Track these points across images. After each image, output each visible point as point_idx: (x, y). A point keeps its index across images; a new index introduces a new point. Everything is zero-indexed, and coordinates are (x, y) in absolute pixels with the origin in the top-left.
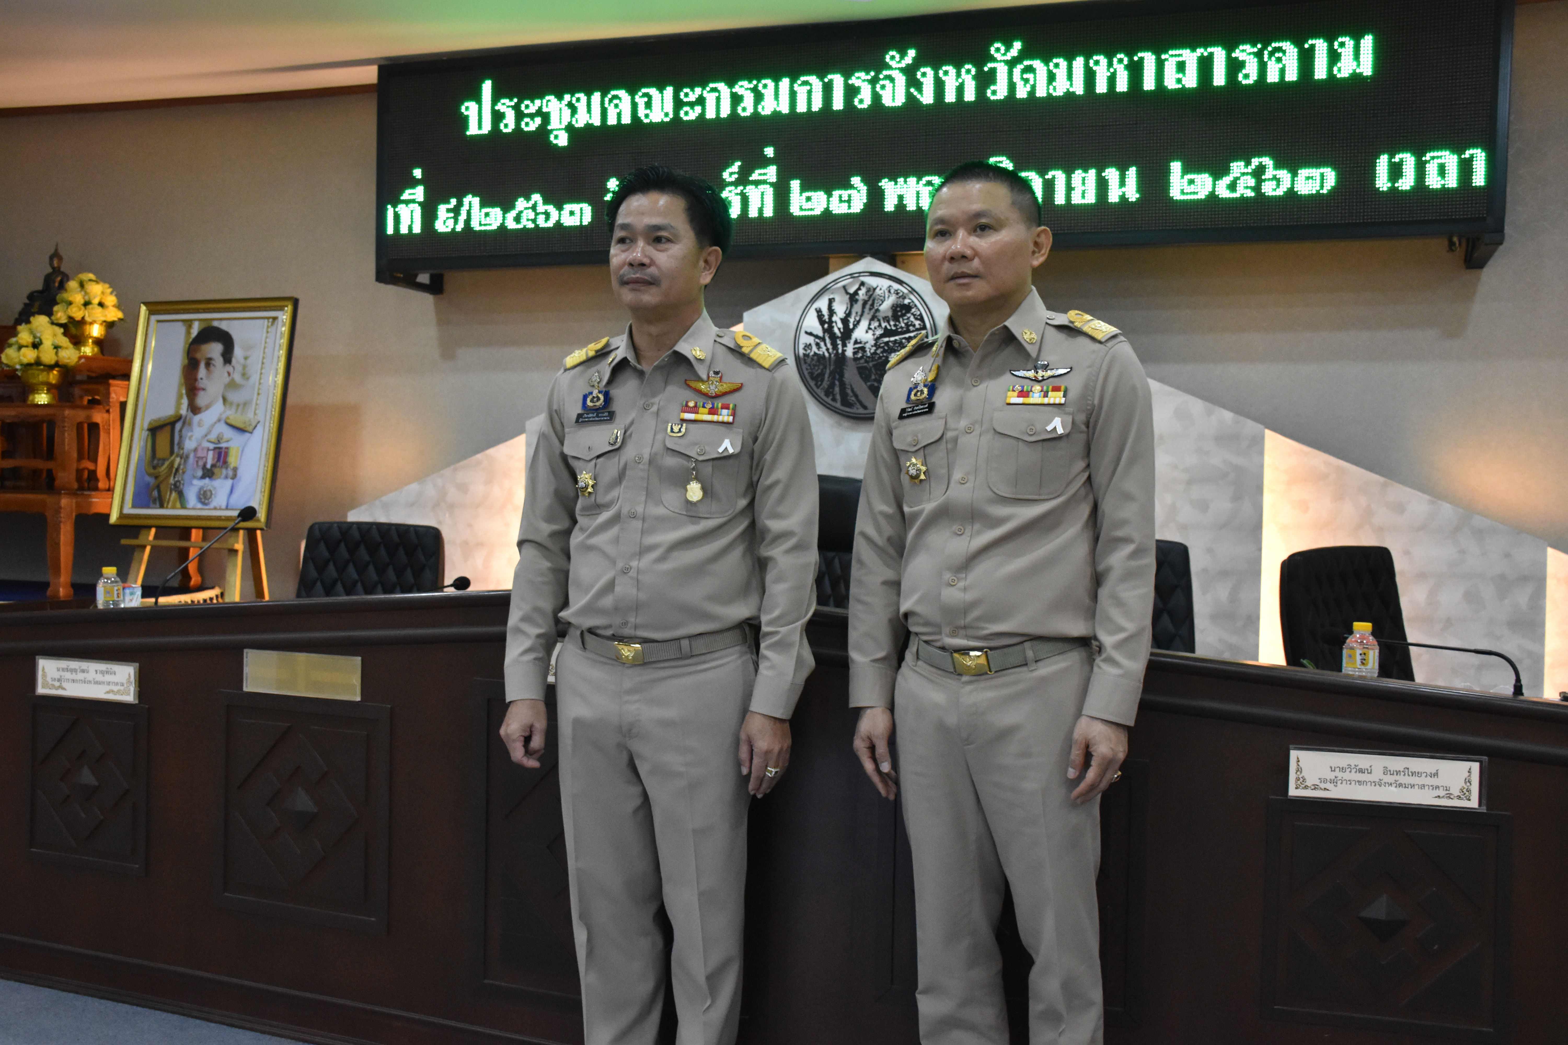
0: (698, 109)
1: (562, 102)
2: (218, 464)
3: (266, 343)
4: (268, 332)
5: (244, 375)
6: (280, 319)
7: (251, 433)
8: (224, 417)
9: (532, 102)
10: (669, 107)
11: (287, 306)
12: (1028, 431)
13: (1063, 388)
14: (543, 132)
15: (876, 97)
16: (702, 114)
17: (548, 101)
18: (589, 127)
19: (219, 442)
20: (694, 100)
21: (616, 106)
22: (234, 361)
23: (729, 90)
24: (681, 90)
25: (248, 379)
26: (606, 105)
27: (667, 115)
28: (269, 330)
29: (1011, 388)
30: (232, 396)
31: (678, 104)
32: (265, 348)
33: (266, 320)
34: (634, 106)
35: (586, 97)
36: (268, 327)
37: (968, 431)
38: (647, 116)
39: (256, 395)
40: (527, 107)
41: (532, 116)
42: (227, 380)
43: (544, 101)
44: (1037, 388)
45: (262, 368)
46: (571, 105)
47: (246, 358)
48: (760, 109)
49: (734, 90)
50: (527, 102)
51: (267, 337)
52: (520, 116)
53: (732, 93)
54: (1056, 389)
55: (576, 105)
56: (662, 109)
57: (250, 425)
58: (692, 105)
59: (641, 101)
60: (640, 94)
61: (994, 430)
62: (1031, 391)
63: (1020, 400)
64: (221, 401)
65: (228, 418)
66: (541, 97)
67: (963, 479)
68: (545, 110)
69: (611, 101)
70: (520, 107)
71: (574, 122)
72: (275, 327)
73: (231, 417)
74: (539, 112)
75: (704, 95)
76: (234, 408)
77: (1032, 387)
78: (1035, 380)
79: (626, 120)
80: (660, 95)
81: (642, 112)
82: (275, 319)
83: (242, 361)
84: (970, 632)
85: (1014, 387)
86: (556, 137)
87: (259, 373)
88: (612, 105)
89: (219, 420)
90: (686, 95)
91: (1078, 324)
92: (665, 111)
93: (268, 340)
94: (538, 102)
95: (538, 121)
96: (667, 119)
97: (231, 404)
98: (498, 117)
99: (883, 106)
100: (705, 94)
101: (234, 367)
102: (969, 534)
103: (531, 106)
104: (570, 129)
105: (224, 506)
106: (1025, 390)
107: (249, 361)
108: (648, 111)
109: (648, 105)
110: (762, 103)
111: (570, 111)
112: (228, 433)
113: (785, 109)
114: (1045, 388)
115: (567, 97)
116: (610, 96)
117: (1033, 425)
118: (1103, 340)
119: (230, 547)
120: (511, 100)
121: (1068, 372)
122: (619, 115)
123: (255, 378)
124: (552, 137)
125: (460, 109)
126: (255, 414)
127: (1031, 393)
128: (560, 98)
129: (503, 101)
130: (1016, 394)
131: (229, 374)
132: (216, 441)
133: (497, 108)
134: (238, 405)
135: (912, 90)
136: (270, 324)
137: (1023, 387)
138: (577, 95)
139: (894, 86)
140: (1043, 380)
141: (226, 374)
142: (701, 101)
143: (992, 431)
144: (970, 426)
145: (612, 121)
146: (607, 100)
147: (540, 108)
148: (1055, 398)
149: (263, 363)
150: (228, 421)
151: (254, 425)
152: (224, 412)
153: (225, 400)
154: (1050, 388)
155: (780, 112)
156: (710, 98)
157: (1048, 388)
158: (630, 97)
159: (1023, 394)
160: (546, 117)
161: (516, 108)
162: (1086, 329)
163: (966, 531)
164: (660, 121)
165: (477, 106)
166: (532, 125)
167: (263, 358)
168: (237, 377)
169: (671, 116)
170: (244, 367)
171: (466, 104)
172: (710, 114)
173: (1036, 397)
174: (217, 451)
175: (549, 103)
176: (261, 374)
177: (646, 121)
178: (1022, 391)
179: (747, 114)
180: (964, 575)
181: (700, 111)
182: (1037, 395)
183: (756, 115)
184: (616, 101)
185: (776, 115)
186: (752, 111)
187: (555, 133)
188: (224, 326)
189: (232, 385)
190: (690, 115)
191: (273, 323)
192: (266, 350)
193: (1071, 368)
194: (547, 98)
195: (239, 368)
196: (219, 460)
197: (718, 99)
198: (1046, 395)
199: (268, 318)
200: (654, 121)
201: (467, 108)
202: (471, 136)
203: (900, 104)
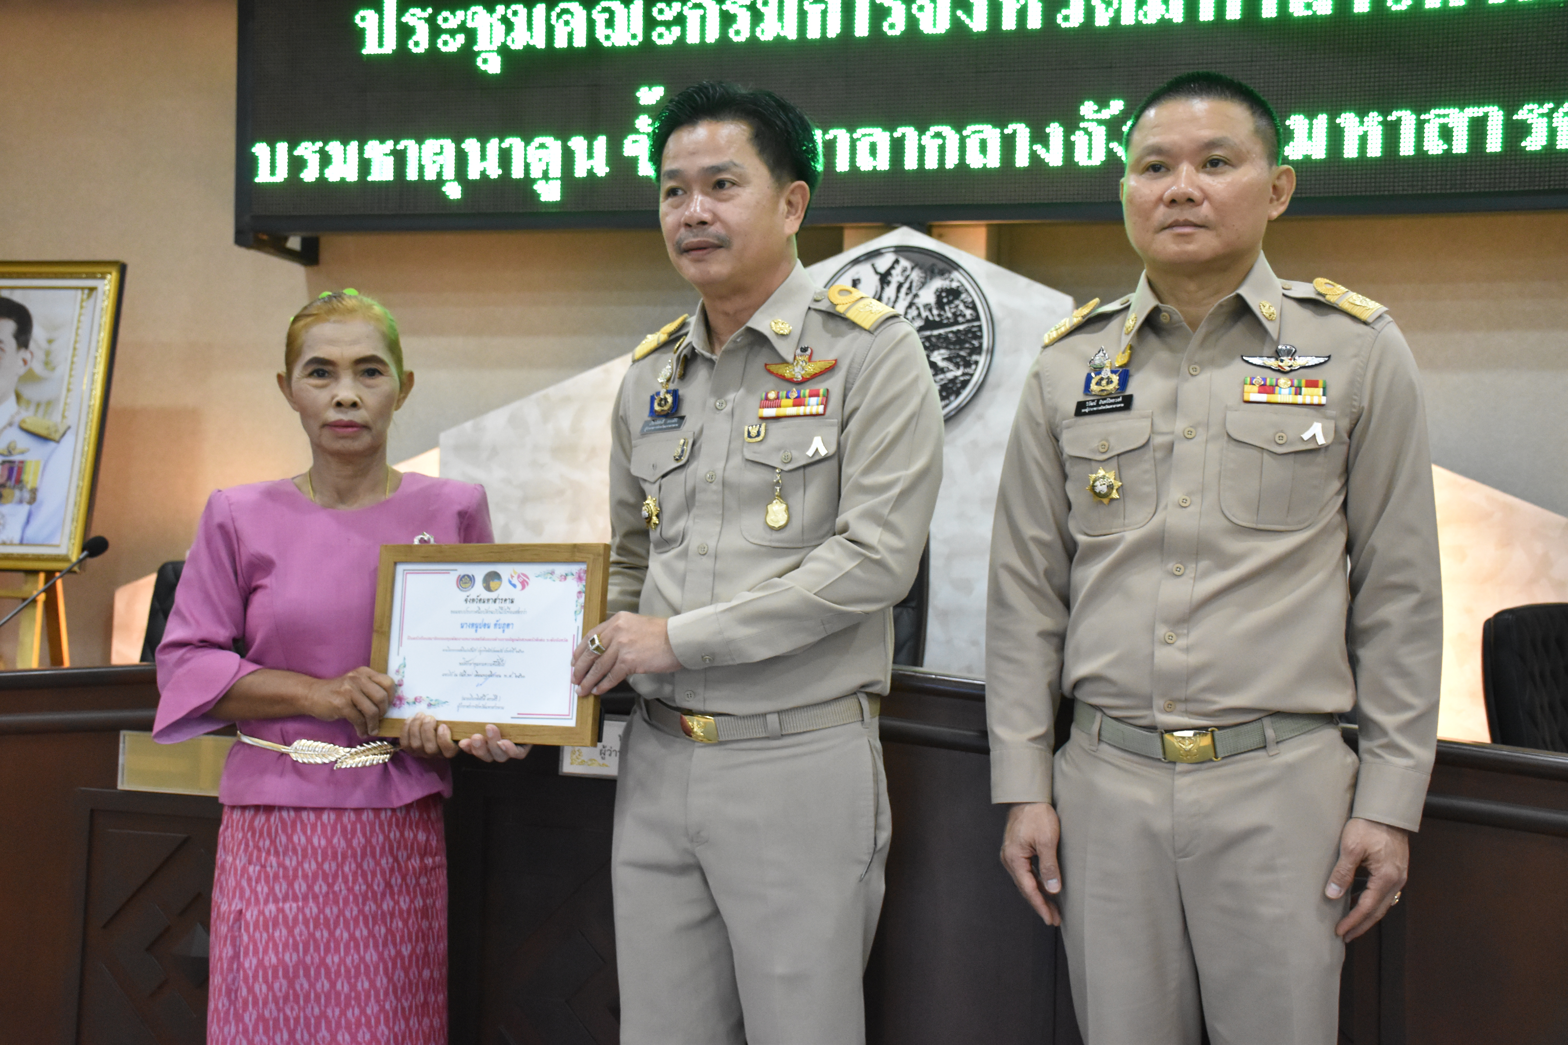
0: (676, 31)
1: (494, 15)
2: (9, 483)
3: (79, 321)
4: (82, 307)
5: (48, 364)
6: (100, 291)
7: (58, 442)
8: (17, 419)
9: (453, 12)
10: (638, 26)
11: (110, 273)
12: (1277, 439)
13: (1321, 383)
14: (468, 53)
15: (912, 22)
16: (681, 39)
17: (474, 13)
18: (529, 50)
19: (10, 453)
20: (671, 19)
21: (567, 23)
22: (32, 345)
23: (718, 6)
24: (654, 5)
25: (53, 369)
26: (553, 21)
27: (634, 37)
28: (84, 304)
29: (1248, 380)
30: (28, 392)
31: (650, 23)
32: (78, 328)
33: (79, 292)
34: (591, 23)
35: (525, 10)
36: (82, 301)
37: (1187, 438)
38: (607, 37)
39: (64, 392)
40: (445, 20)
41: (452, 33)
42: (22, 370)
43: (469, 13)
44: (1283, 381)
45: (74, 356)
46: (505, 20)
47: (50, 341)
48: (758, 33)
49: (724, 7)
50: (446, 13)
51: (80, 315)
52: (435, 31)
53: (721, 9)
54: (1312, 384)
55: (513, 19)
56: (629, 28)
57: (56, 431)
58: (668, 24)
59: (600, 18)
60: (599, 8)
61: (1229, 436)
62: (1277, 385)
63: (1264, 397)
64: (13, 398)
65: (23, 421)
66: (466, 8)
67: (1185, 501)
68: (469, 25)
69: (559, 16)
70: (436, 20)
71: (509, 43)
72: (92, 301)
73: (28, 420)
74: (462, 28)
75: (685, 13)
76: (32, 408)
77: (1277, 380)
78: (1279, 371)
79: (580, 42)
80: (626, 10)
81: (601, 33)
82: (92, 290)
83: (44, 344)
84: (1192, 707)
85: (1252, 379)
86: (485, 61)
87: (69, 361)
88: (561, 21)
89: (10, 424)
90: (661, 11)
91: (1331, 298)
92: (632, 31)
93: (82, 318)
94: (460, 14)
95: (461, 39)
96: (635, 43)
97: (29, 402)
98: (405, 32)
99: (920, 33)
100: (686, 11)
101: (32, 353)
102: (1193, 575)
103: (450, 19)
104: (504, 51)
105: (17, 540)
106: (1268, 383)
107: (55, 346)
108: (609, 31)
109: (610, 23)
110: (761, 25)
111: (503, 27)
112: (23, 441)
113: (792, 35)
114: (1296, 383)
115: (500, 9)
116: (558, 10)
117: (1282, 432)
118: (1370, 320)
119: (25, 595)
120: (424, 9)
121: (1325, 362)
122: (570, 35)
123: (62, 369)
124: (479, 62)
125: (352, 18)
126: (64, 417)
127: (1277, 388)
128: (491, 10)
129: (412, 10)
130: (1256, 388)
131: (25, 362)
132: (6, 453)
133: (404, 19)
134: (38, 405)
135: (960, 13)
136: (85, 296)
137: (1265, 379)
138: (514, 7)
139: (935, 7)
140: (1291, 371)
141: (21, 363)
142: (680, 20)
143: (1226, 438)
144: (1192, 429)
145: (560, 43)
146: (554, 14)
147: (464, 23)
148: (1312, 396)
149: (75, 349)
150: (25, 426)
151: (61, 431)
152: (18, 413)
153: (18, 397)
154: (1303, 383)
155: (785, 38)
156: (693, 17)
157: (1300, 382)
158: (585, 12)
159: (1265, 388)
160: (471, 35)
161: (431, 21)
162: (1344, 305)
163: (1187, 571)
164: (625, 45)
165: (377, 16)
166: (452, 45)
167: (76, 342)
168: (37, 367)
169: (640, 38)
170: (48, 354)
171: (362, 12)
172: (693, 38)
173: (1284, 394)
174: (7, 466)
175: (475, 16)
176: (72, 363)
177: (607, 44)
178: (1264, 385)
179: (742, 38)
180: (1185, 631)
181: (679, 34)
182: (1285, 391)
183: (753, 40)
184: (566, 17)
185: (780, 41)
186: (748, 35)
187: (483, 55)
188: (17, 297)
189: (30, 377)
190: (666, 38)
191: (89, 296)
192: (80, 331)
193: (1329, 357)
194: (474, 9)
195: (40, 355)
196: (9, 477)
197: (703, 18)
198: (1298, 392)
199: (82, 289)
200: (617, 45)
201: (363, 19)
202: (369, 56)
203: (943, 31)
